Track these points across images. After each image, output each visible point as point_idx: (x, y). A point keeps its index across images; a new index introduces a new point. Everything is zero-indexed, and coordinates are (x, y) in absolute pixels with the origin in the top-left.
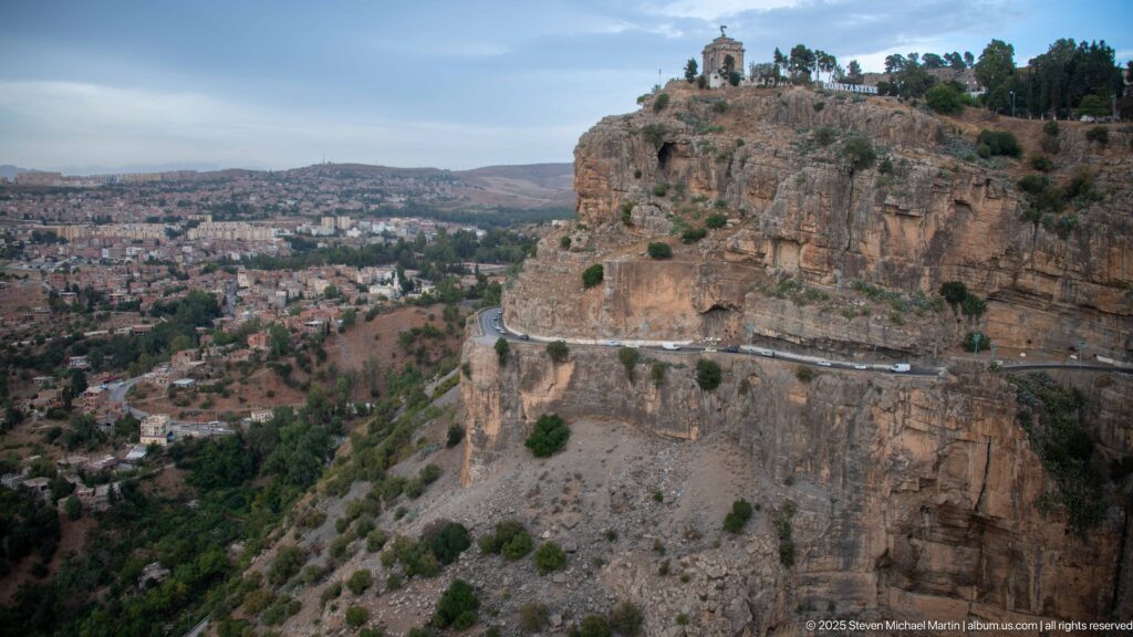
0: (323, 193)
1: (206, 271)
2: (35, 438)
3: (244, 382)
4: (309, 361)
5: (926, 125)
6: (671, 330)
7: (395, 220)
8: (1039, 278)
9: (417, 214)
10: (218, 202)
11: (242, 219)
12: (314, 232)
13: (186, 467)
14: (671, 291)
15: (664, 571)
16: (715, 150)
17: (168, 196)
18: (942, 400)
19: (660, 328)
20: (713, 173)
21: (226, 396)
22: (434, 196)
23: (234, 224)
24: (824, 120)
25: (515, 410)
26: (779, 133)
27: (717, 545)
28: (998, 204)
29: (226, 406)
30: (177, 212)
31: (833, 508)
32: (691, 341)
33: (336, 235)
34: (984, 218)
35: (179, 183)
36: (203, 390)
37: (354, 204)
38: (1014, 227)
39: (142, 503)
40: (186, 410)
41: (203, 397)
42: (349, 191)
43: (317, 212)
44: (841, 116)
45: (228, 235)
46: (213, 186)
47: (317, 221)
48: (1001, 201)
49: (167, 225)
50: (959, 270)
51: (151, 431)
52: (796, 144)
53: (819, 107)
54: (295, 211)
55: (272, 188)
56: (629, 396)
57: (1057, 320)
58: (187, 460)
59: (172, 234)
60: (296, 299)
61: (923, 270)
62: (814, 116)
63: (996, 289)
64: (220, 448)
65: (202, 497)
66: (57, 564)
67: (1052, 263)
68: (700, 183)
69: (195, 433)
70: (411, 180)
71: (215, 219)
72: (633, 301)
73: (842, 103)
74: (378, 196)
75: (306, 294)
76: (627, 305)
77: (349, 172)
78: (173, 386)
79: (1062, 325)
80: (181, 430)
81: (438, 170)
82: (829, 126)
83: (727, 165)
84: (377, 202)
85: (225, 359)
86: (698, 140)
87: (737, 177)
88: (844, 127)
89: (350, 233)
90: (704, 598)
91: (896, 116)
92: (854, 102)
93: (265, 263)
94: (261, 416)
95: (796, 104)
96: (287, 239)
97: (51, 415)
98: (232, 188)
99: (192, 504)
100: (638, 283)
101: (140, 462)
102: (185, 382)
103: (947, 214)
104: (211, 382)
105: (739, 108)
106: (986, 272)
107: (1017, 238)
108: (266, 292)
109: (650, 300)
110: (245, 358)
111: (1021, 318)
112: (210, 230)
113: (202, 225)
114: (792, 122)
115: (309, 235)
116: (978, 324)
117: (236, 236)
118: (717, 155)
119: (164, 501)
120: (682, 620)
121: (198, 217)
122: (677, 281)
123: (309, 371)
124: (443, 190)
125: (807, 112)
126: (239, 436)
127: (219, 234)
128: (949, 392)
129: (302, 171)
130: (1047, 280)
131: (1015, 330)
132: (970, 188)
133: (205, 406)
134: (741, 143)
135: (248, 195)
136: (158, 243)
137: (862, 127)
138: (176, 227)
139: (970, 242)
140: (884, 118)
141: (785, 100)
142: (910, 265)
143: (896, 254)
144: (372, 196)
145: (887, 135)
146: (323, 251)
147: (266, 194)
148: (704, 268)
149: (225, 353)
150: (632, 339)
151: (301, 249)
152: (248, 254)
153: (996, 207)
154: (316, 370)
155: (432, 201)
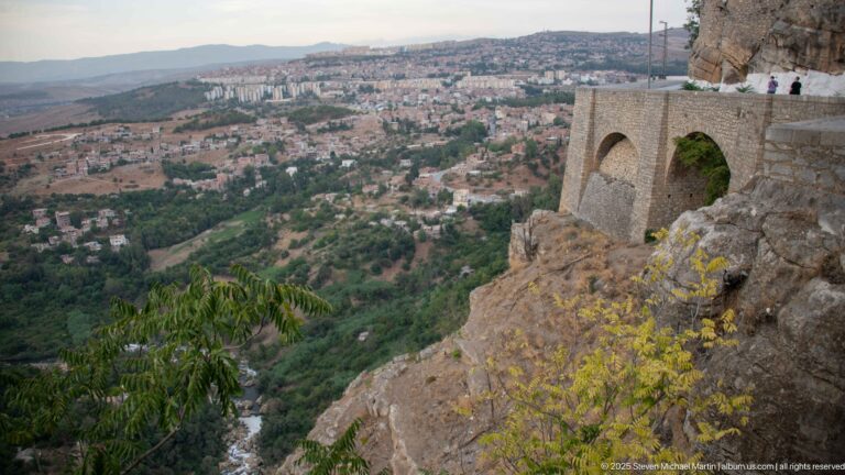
0: (543, 53)
1: (475, 108)
2: (395, 201)
3: (509, 173)
4: (548, 161)
7: (598, 72)
9: (614, 68)
10: (473, 63)
11: (490, 74)
12: (540, 82)
13: (478, 219)
17: (438, 59)
21: (500, 180)
22: (626, 53)
23: (486, 77)
29: (499, 186)
30: (447, 70)
33: (554, 84)
35: (445, 50)
36: (486, 177)
37: (567, 61)
39: (457, 236)
40: (476, 188)
41: (486, 181)
42: (563, 50)
43: (541, 68)
45: (482, 85)
46: (468, 51)
47: (542, 74)
49: (442, 79)
51: (460, 198)
54: (526, 67)
55: (509, 51)
58: (479, 215)
59: (446, 85)
60: (534, 126)
64: (498, 209)
65: (488, 235)
66: (414, 264)
69: (484, 201)
70: (609, 42)
71: (472, 75)
74: (584, 55)
75: (541, 123)
77: (562, 38)
78: (468, 174)
80: (475, 199)
81: (629, 34)
84: (583, 59)
85: (498, 159)
89: (565, 82)
93: (511, 103)
94: (519, 193)
96: (522, 87)
97: (401, 189)
98: (481, 52)
99: (484, 238)
101: (454, 215)
102: (476, 172)
104: (490, 173)
108: (514, 121)
110: (510, 159)
112: (470, 82)
113: (465, 79)
115: (536, 84)
117: (488, 85)
119: (468, 236)
121: (461, 73)
123: (548, 168)
124: (633, 49)
126: (508, 204)
127: (477, 85)
129: (529, 38)
133: (488, 186)
135: (492, 56)
136: (438, 91)
138: (448, 80)
144: (580, 55)
146: (547, 95)
147: (505, 56)
149: (498, 155)
151: (532, 94)
152: (497, 98)
154: (553, 167)
155: (624, 57)
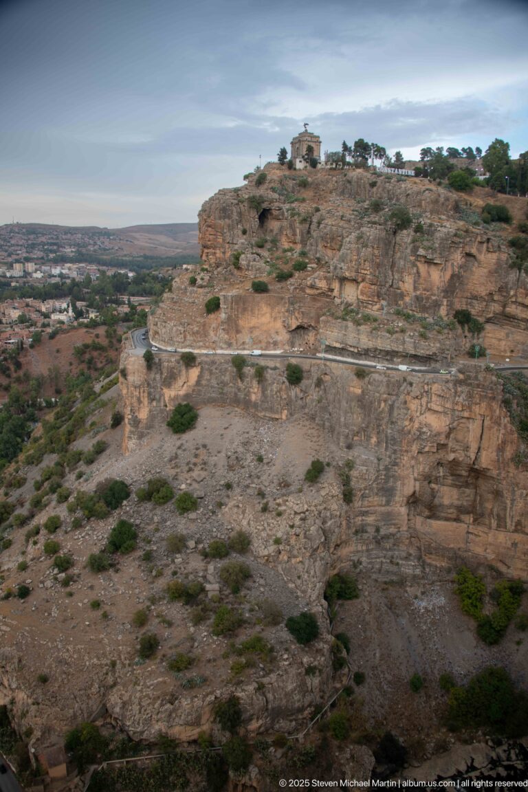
0: (14, 245)
4: (8, 369)
5: (447, 199)
6: (268, 343)
7: (68, 265)
8: (520, 308)
9: (84, 261)
12: (8, 275)
14: (268, 315)
15: (265, 509)
16: (299, 214)
18: (453, 391)
19: (260, 342)
20: (298, 231)
22: (96, 247)
24: (376, 194)
25: (159, 401)
26: (344, 203)
27: (300, 491)
28: (495, 256)
31: (379, 464)
32: (282, 351)
33: (25, 276)
34: (485, 265)
37: (37, 254)
38: (505, 272)
42: (33, 244)
43: (10, 260)
44: (388, 191)
47: (10, 266)
48: (497, 254)
50: (467, 302)
52: (356, 211)
53: (373, 185)
56: (239, 390)
61: (442, 301)
62: (370, 191)
63: (491, 315)
68: (288, 238)
70: (79, 235)
72: (241, 323)
73: (390, 182)
74: (55, 247)
75: (4, 320)
76: (237, 325)
77: (32, 230)
81: (99, 228)
82: (380, 198)
83: (307, 226)
84: (55, 252)
86: (287, 207)
87: (315, 234)
88: (390, 199)
89: (35, 275)
90: (292, 527)
91: (427, 192)
92: (398, 181)
95: (357, 182)
100: (245, 310)
103: (460, 263)
105: (317, 185)
106: (485, 303)
107: (506, 280)
109: (254, 322)
111: (507, 335)
114: (354, 195)
115: (5, 276)
116: (478, 339)
118: (301, 218)
120: (277, 542)
122: (272, 309)
123: (9, 376)
124: (103, 243)
125: (364, 188)
128: (458, 385)
130: (525, 309)
131: (503, 343)
132: (477, 243)
134: (317, 210)
137: (403, 200)
139: (475, 282)
140: (418, 193)
141: (349, 179)
142: (434, 298)
143: (425, 290)
144: (50, 248)
145: (420, 206)
146: (15, 289)
148: (291, 299)
150: (241, 349)
153: (493, 258)
154: (14, 375)
155: (95, 251)
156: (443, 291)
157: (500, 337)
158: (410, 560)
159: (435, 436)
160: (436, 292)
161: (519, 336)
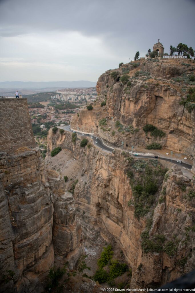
6: (90, 130)
8: (185, 127)
14: (90, 119)
19: (88, 129)
25: (55, 145)
28: (174, 98)
31: (85, 185)
32: (94, 134)
34: (168, 103)
38: (177, 107)
48: (175, 97)
57: (191, 144)
61: (134, 119)
63: (172, 129)
67: (188, 121)
72: (83, 121)
76: (82, 122)
79: (191, 146)
100: (84, 116)
103: (146, 101)
106: (168, 123)
107: (177, 111)
109: (87, 121)
111: (179, 141)
116: (160, 141)
122: (92, 117)
130: (188, 128)
131: (176, 145)
132: (163, 91)
139: (162, 111)
142: (130, 117)
143: (126, 113)
148: (98, 113)
153: (172, 99)
156: (134, 114)
157: (175, 142)
158: (92, 231)
159: (103, 180)
160: (131, 114)
161: (185, 142)
